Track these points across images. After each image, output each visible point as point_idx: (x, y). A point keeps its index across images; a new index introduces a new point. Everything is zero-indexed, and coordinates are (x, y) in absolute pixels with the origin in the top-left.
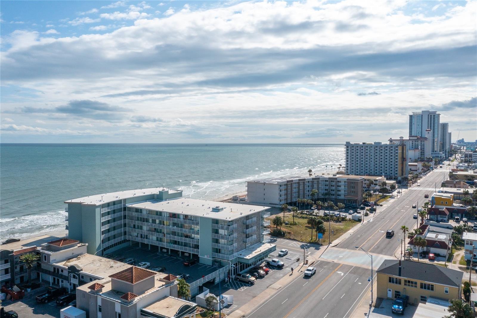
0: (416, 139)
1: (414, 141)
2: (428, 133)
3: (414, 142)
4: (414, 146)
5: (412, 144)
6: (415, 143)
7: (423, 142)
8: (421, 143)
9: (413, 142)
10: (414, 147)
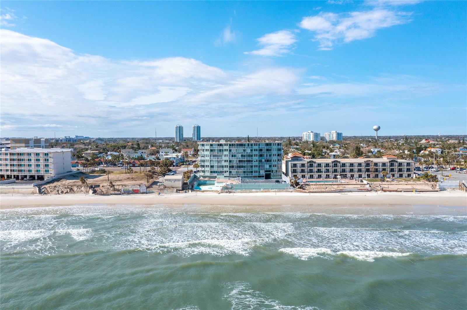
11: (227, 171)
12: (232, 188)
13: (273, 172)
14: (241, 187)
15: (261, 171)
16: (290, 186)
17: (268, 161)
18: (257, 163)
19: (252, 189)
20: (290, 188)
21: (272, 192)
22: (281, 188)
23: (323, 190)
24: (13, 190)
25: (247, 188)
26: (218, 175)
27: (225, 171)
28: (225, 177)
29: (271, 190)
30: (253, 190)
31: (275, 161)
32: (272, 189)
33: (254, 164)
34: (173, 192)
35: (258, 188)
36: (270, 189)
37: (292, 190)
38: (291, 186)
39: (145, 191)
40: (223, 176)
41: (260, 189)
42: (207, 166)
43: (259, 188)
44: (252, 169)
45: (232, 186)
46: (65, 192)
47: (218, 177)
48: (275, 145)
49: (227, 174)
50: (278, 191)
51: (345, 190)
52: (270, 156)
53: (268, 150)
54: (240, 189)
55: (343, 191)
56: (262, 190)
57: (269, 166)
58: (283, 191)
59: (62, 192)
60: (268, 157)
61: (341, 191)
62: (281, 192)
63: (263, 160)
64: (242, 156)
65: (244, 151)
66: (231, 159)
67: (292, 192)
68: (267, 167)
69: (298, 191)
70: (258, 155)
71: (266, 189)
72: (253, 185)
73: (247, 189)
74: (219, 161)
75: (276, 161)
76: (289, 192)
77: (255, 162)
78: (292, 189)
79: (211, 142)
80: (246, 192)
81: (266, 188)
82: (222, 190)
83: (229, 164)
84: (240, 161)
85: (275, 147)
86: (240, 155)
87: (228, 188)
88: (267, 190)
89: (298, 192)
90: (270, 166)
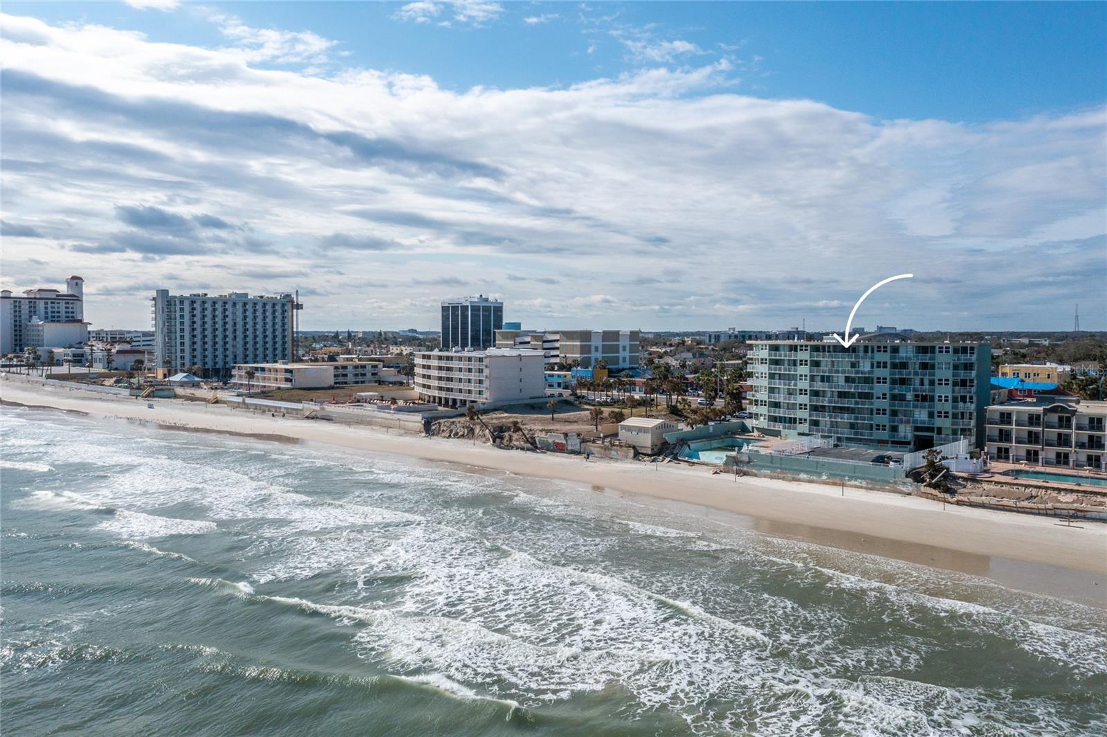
0: (55, 297)
1: (49, 302)
2: (77, 284)
3: (49, 305)
4: (50, 314)
5: (46, 308)
6: (52, 307)
7: (71, 306)
8: (67, 308)
9: (46, 303)
10: (50, 317)
11: (805, 420)
12: (749, 462)
13: (943, 432)
14: (772, 462)
15: (902, 428)
16: (904, 475)
17: (924, 398)
18: (885, 404)
19: (801, 471)
20: (905, 483)
21: (852, 486)
22: (878, 478)
23: (1006, 502)
24: (397, 422)
25: (787, 467)
26: (784, 428)
27: (801, 419)
28: (800, 434)
29: (849, 480)
30: (803, 476)
31: (943, 398)
32: (851, 478)
33: (878, 404)
34: (627, 457)
35: (814, 470)
36: (847, 478)
37: (910, 489)
38: (907, 477)
39: (577, 448)
40: (795, 432)
41: (820, 474)
42: (763, 403)
43: (818, 470)
44: (871, 419)
45: (749, 458)
46: (460, 434)
47: (784, 432)
48: (948, 352)
49: (805, 427)
50: (870, 486)
51: (1094, 515)
52: (932, 383)
53: (924, 366)
54: (770, 467)
55: (1089, 515)
56: (824, 477)
57: (927, 413)
58: (883, 490)
59: (456, 434)
60: (927, 386)
61: (1079, 514)
62: (878, 490)
63: (909, 396)
64: (847, 379)
65: (853, 365)
66: (819, 386)
67: (909, 494)
68: (921, 415)
69: (926, 496)
70: (888, 381)
71: (835, 475)
72: (804, 460)
73: (786, 469)
74: (791, 391)
75: (947, 401)
76: (901, 492)
77: (878, 398)
78: (910, 485)
79: (796, 340)
80: (783, 479)
81: (837, 473)
82: (726, 464)
83: (810, 402)
84: (842, 395)
85: (944, 359)
86: (841, 377)
87: (741, 462)
88: (838, 481)
89: (927, 498)
90: (931, 415)
